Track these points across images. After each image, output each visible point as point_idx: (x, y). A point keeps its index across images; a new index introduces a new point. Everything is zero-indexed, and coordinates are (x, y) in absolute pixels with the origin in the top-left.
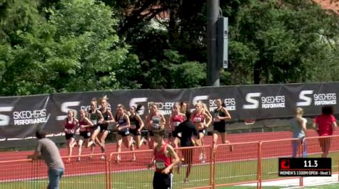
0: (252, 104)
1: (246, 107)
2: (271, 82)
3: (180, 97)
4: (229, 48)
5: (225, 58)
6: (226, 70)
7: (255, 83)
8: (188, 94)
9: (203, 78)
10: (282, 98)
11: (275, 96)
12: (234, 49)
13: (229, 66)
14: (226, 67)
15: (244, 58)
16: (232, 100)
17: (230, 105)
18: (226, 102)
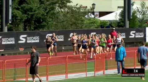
0: (22, 40)
1: (20, 42)
2: (32, 30)
4: (12, 13)
5: (10, 18)
6: (10, 24)
7: (24, 30)
10: (38, 38)
11: (34, 37)
12: (14, 14)
13: (12, 22)
14: (10, 22)
15: (19, 18)
16: (13, 39)
17: (12, 41)
18: (10, 40)
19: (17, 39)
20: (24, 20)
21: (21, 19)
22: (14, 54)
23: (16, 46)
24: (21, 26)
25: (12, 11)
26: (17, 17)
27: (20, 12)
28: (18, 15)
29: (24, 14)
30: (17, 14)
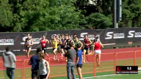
3: (101, 33)
4: (122, 12)
5: (121, 16)
6: (120, 21)
8: (105, 31)
9: (111, 24)
12: (124, 12)
13: (122, 19)
14: (121, 20)
15: (128, 16)
16: (123, 34)
17: (122, 36)
18: (120, 35)
19: (127, 34)
20: (132, 18)
21: (130, 17)
22: (124, 47)
23: (126, 40)
24: (130, 23)
25: (122, 10)
26: (127, 15)
27: (129, 11)
28: (127, 14)
29: (132, 12)
30: (127, 12)
